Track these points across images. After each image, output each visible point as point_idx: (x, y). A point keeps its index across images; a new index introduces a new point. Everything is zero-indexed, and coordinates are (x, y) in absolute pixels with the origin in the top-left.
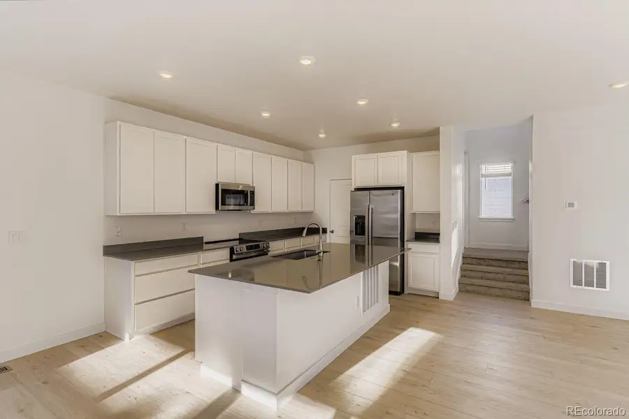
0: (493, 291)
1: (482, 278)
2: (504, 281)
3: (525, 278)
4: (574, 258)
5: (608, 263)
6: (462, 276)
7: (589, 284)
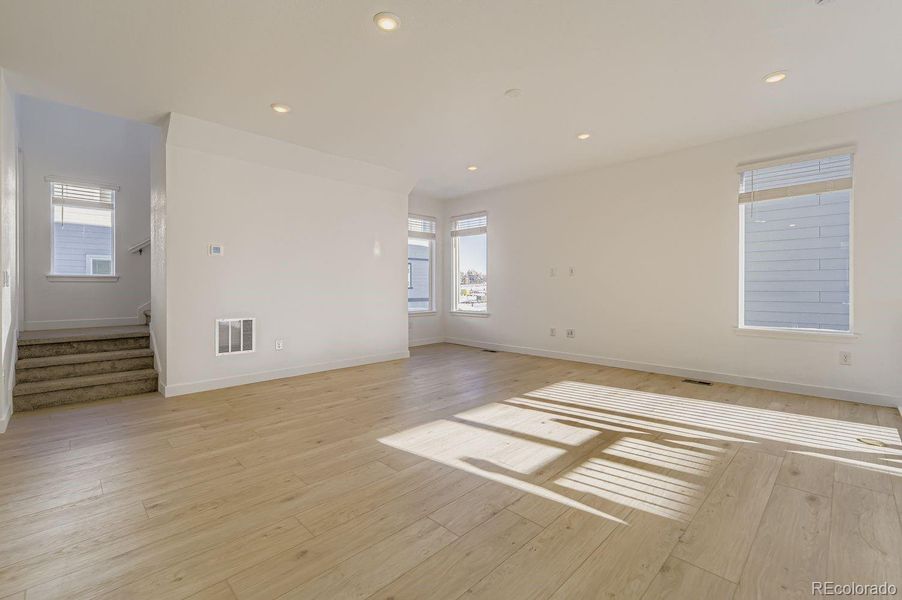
0: (92, 393)
1: (67, 376)
2: (114, 370)
3: (147, 361)
4: (218, 318)
5: (254, 319)
6: (19, 382)
7: (236, 348)
